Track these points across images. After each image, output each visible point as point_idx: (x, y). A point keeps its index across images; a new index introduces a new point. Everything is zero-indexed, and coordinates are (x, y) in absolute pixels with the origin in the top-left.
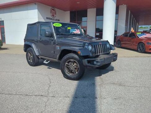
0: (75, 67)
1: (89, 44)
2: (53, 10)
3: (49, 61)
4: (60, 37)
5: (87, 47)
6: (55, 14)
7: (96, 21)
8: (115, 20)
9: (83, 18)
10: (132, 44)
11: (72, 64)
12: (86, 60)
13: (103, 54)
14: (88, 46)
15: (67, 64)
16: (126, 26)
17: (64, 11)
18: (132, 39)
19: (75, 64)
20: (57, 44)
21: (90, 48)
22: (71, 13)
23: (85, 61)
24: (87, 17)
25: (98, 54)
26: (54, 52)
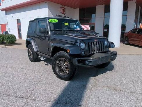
0: (66, 66)
1: (82, 41)
2: (63, 8)
3: (45, 58)
4: (55, 33)
5: (78, 44)
6: (65, 12)
7: (104, 17)
8: (123, 16)
9: (92, 15)
10: (140, 41)
11: (63, 63)
12: (76, 59)
13: (99, 53)
14: (80, 43)
15: (58, 62)
16: (135, 22)
17: (73, 8)
18: (140, 35)
19: (66, 63)
20: (51, 41)
21: (83, 45)
22: (80, 10)
23: (75, 61)
24: (95, 14)
25: (93, 52)
26: (49, 49)
